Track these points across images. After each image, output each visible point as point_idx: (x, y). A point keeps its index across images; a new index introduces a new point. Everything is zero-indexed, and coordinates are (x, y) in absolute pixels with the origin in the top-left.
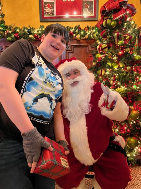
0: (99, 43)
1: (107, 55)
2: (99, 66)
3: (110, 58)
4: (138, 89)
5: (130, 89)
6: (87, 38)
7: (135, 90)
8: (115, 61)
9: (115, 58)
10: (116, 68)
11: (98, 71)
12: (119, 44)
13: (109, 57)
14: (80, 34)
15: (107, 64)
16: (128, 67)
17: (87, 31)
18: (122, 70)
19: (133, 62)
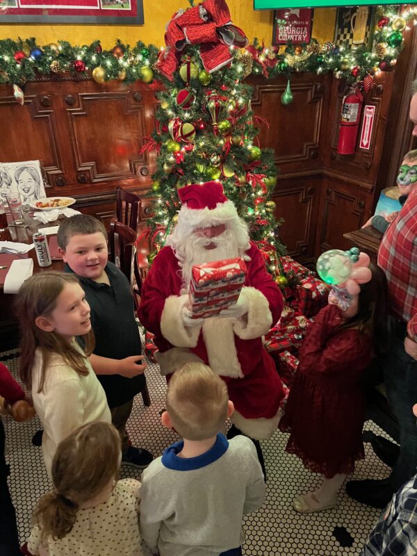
0: (170, 112)
2: (180, 174)
6: (123, 78)
8: (216, 165)
9: (216, 160)
10: (216, 178)
12: (221, 126)
14: (104, 67)
15: (197, 169)
16: (240, 177)
17: (120, 58)
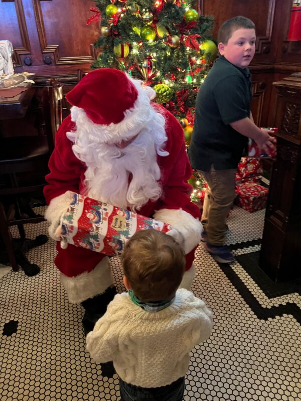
1: (130, 7)
2: (115, 35)
3: (137, 15)
4: (195, 84)
5: (181, 84)
7: (189, 85)
8: (149, 24)
9: (148, 17)
10: (150, 38)
11: (115, 48)
13: (134, 14)
15: (132, 31)
16: (174, 37)
18: (163, 44)
19: (182, 26)
